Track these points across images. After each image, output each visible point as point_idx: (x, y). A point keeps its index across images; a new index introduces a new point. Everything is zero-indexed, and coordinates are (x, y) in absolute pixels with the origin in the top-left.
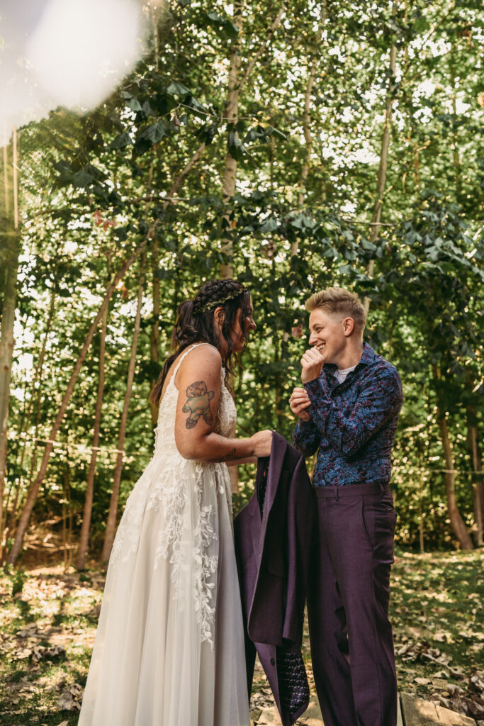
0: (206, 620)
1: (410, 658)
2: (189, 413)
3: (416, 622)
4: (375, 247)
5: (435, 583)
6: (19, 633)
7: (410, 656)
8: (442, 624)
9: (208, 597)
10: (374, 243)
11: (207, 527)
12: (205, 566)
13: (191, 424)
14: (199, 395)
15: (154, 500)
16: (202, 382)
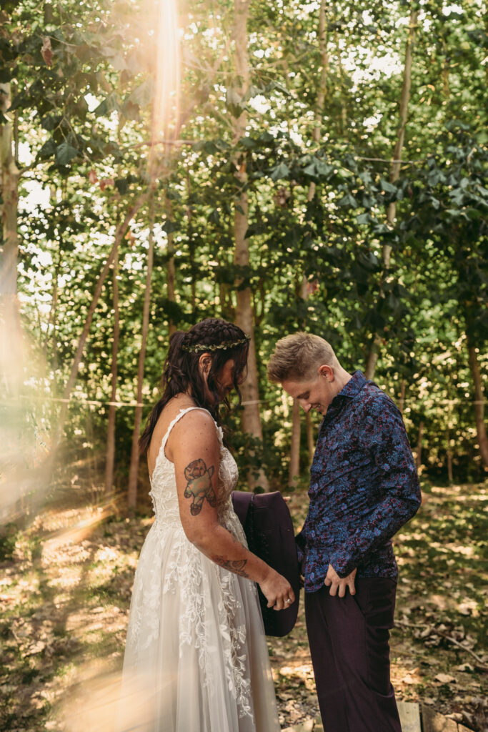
0: (244, 695)
1: (433, 642)
2: (192, 498)
3: (441, 588)
4: (395, 188)
5: (462, 533)
6: (34, 616)
7: (433, 640)
8: (468, 589)
9: (242, 671)
10: (394, 184)
11: (231, 597)
12: (235, 640)
13: (195, 510)
14: (199, 475)
15: (169, 581)
16: (200, 460)
